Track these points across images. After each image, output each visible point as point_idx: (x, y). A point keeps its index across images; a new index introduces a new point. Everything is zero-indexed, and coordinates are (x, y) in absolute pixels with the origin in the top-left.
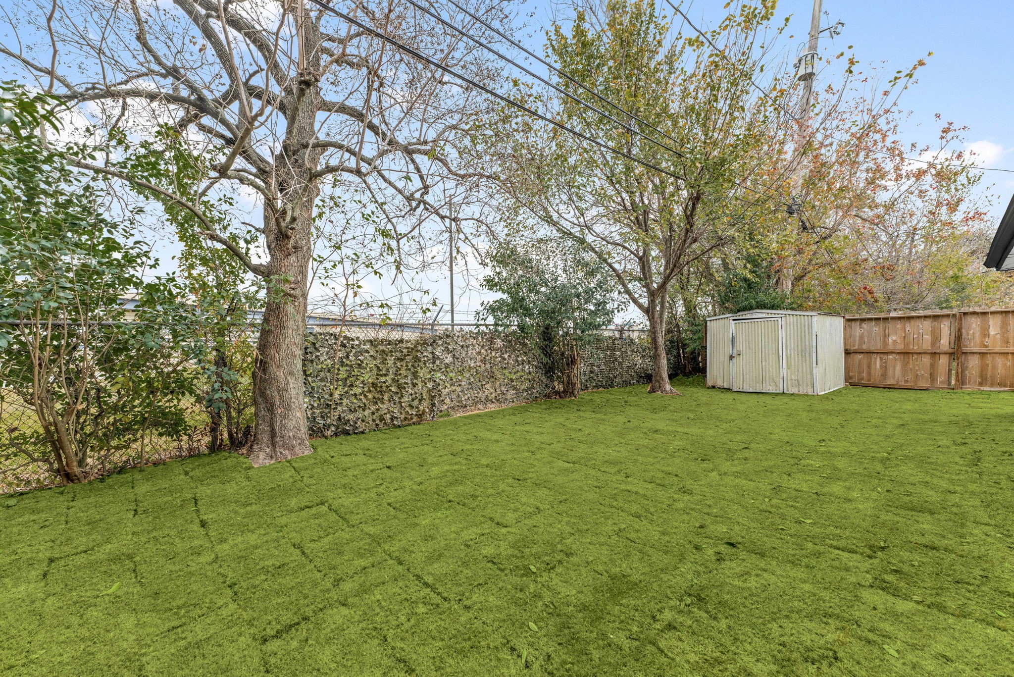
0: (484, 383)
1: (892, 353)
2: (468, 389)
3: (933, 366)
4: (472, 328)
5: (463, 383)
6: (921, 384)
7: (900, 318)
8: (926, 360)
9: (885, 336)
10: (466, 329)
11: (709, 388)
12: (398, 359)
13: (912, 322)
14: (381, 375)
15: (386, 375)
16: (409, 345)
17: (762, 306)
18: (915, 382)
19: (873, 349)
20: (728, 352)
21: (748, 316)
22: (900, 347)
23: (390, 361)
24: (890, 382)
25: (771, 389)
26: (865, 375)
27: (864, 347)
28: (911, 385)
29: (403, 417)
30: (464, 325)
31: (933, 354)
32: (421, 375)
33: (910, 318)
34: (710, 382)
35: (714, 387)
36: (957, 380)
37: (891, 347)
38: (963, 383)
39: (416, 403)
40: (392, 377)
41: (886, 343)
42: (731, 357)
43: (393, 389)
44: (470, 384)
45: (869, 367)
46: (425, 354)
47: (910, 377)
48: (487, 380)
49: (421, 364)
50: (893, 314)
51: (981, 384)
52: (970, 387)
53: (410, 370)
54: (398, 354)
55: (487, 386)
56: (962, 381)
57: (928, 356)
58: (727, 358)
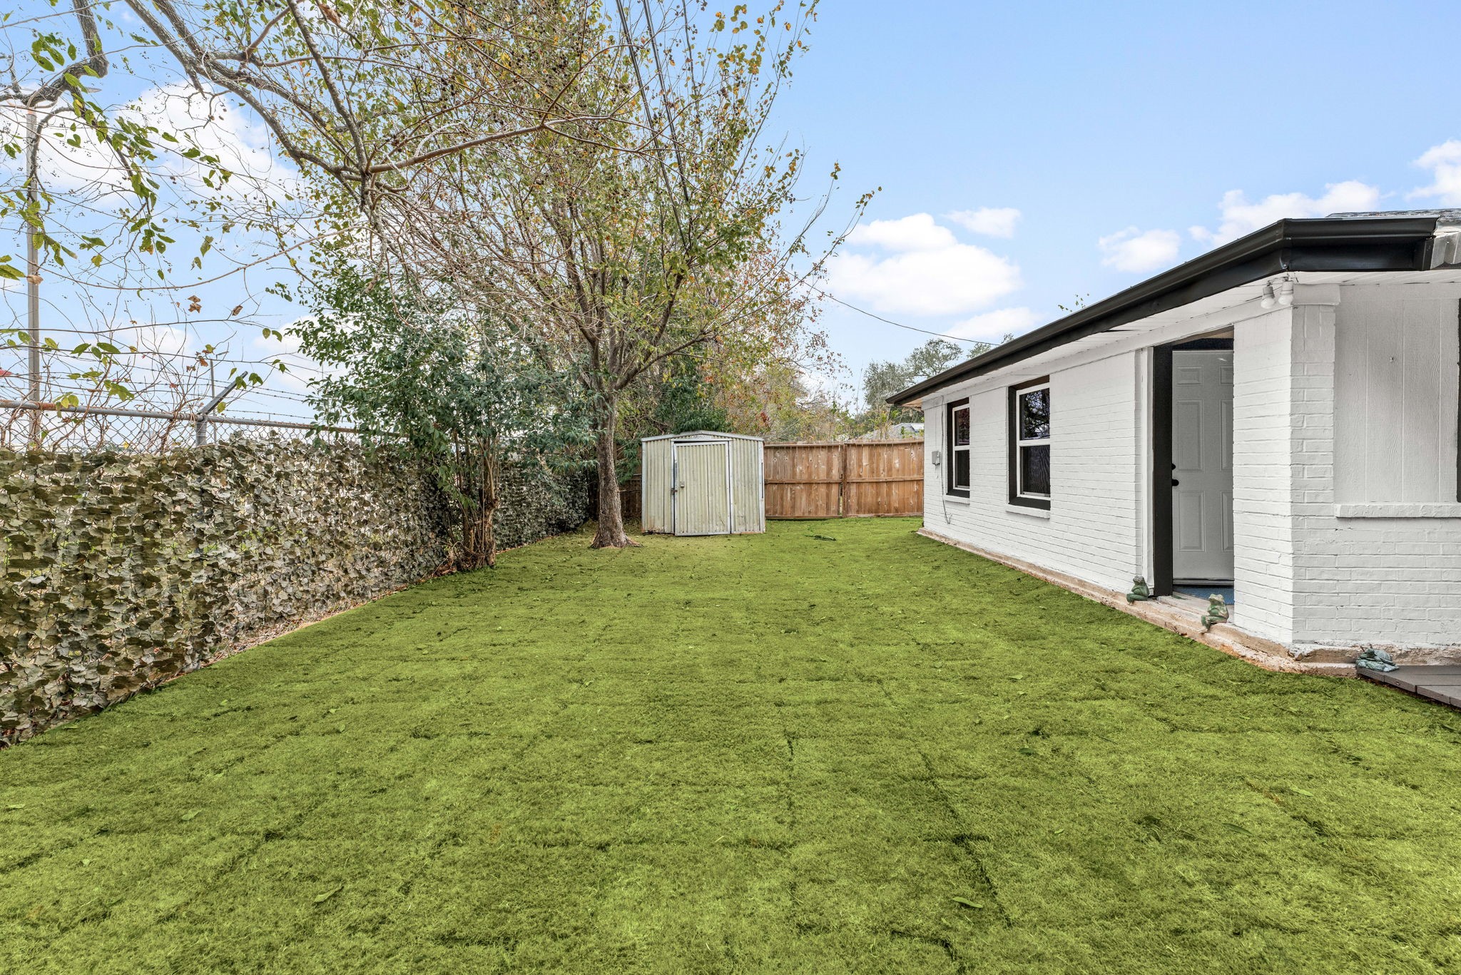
0: (323, 558)
1: (799, 483)
2: (287, 577)
3: (828, 496)
4: (301, 434)
5: (278, 563)
6: (822, 514)
7: (805, 448)
8: (823, 489)
9: (794, 466)
10: (286, 435)
11: (644, 534)
12: (91, 512)
13: (814, 451)
14: (30, 565)
15: (45, 562)
16: (132, 470)
17: (709, 426)
18: (816, 513)
19: (785, 480)
20: (669, 486)
21: (693, 439)
22: (805, 478)
23: (65, 517)
24: (798, 514)
25: (718, 529)
26: (778, 507)
27: (778, 477)
28: (813, 515)
29: (107, 679)
30: (280, 425)
31: (829, 484)
32: (167, 552)
33: (812, 448)
34: (646, 527)
35: (651, 533)
36: (844, 509)
37: (798, 478)
38: (847, 512)
39: (156, 630)
40: (70, 564)
41: (794, 474)
42: (673, 491)
43: (70, 603)
44: (292, 562)
45: (782, 498)
46: (182, 495)
47: (812, 508)
48: (329, 551)
49: (166, 522)
50: (800, 443)
51: (858, 512)
52: (852, 514)
53: (130, 540)
54: (93, 498)
55: (330, 565)
56: (847, 509)
57: (825, 486)
58: (668, 492)
